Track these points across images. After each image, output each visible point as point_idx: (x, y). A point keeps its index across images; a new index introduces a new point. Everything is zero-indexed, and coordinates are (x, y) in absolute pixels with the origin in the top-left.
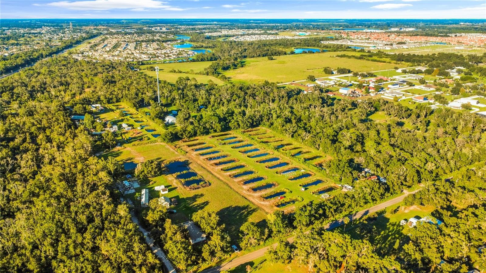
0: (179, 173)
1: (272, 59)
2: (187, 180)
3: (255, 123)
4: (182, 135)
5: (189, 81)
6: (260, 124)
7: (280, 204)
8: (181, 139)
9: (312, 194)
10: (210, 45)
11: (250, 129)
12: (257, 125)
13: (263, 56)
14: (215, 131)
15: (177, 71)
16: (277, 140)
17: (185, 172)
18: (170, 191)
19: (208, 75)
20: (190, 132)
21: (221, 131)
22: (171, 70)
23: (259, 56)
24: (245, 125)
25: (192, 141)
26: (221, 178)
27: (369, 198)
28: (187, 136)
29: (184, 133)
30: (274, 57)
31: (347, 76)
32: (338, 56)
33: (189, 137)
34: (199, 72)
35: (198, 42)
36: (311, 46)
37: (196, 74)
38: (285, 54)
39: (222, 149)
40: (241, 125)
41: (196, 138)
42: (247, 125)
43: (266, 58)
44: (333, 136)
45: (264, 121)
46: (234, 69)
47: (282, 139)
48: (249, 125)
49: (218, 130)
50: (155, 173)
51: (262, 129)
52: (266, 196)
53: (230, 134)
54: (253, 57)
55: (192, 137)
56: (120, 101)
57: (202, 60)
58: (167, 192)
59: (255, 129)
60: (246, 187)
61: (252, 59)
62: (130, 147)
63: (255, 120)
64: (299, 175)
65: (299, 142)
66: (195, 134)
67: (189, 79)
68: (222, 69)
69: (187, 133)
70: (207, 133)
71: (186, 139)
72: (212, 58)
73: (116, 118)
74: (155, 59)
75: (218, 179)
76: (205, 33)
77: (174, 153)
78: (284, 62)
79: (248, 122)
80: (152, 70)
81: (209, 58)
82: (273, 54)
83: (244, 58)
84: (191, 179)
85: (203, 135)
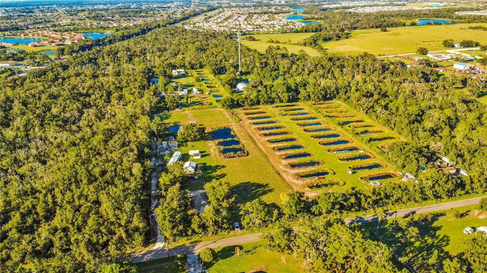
0: (222, 140)
1: (385, 31)
2: (226, 147)
3: (328, 96)
4: (243, 102)
5: (279, 50)
6: (335, 97)
7: (315, 185)
8: (243, 106)
9: (359, 179)
10: (322, 17)
11: (322, 102)
12: (331, 99)
13: (377, 27)
14: (282, 101)
15: (275, 41)
16: (348, 115)
17: (228, 139)
18: (202, 156)
19: (305, 46)
20: (252, 100)
21: (288, 102)
22: (269, 40)
23: (372, 27)
24: (316, 97)
26: (263, 150)
27: (429, 193)
28: (248, 104)
29: (246, 101)
30: (388, 29)
31: (472, 50)
32: (471, 28)
33: (251, 105)
34: (296, 42)
35: (312, 14)
36: (440, 17)
37: (294, 44)
38: (404, 25)
39: (281, 120)
40: (312, 96)
41: (258, 107)
42: (318, 97)
43: (379, 30)
44: (416, 115)
45: (340, 94)
46: (337, 40)
47: (355, 115)
48: (320, 97)
49: (284, 101)
50: (195, 137)
51: (336, 102)
52: (304, 174)
53: (298, 105)
54: (365, 28)
55: (254, 105)
56: (203, 68)
57: (306, 31)
58: (199, 157)
59: (328, 102)
60: (284, 162)
61: (363, 31)
62: (189, 110)
63: (328, 92)
64: (354, 156)
65: (373, 119)
66: (258, 103)
67: (279, 49)
68: (322, 40)
69: (249, 101)
70: (272, 102)
71: (247, 107)
72: (317, 29)
73: (191, 82)
74: (259, 30)
75: (261, 150)
76: (323, 5)
77: (228, 119)
78: (398, 34)
79: (321, 94)
80: (251, 40)
81: (314, 29)
82: (389, 25)
83: (353, 29)
84: (231, 147)
85: (267, 104)
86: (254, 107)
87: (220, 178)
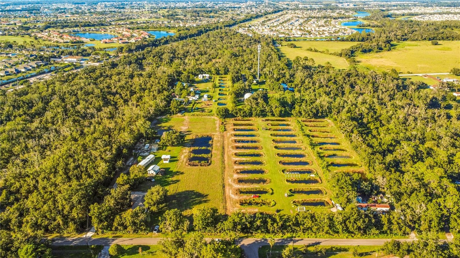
0: (197, 148)
1: (436, 44)
2: (196, 155)
3: (320, 114)
4: (237, 113)
6: (327, 116)
7: (248, 202)
8: (236, 117)
9: (292, 202)
10: (379, 24)
11: (313, 119)
12: (323, 117)
13: (430, 39)
14: (273, 115)
15: (313, 49)
16: (329, 136)
17: (203, 148)
18: (170, 161)
19: (341, 56)
20: (245, 112)
21: (280, 116)
22: (308, 48)
23: (425, 39)
24: (307, 115)
25: (245, 120)
26: (226, 162)
28: (241, 115)
29: (239, 112)
30: (440, 42)
33: (243, 116)
34: (333, 52)
35: (372, 20)
37: (330, 54)
39: (261, 134)
40: (303, 113)
41: (251, 118)
42: (309, 115)
43: (430, 43)
45: (333, 113)
46: (377, 52)
47: (336, 136)
48: (311, 115)
49: (276, 115)
51: (328, 121)
52: (245, 191)
53: (288, 121)
54: (417, 40)
56: (227, 74)
57: (352, 40)
58: (167, 162)
59: (319, 120)
60: (236, 176)
61: (412, 43)
62: (189, 115)
63: (320, 111)
64: (303, 179)
66: (251, 115)
67: (307, 60)
68: (361, 51)
69: (242, 112)
70: (265, 115)
71: (240, 118)
72: (363, 38)
73: (208, 88)
74: (306, 36)
75: (223, 162)
76: (391, 10)
77: (216, 128)
78: (449, 49)
79: (312, 112)
80: (292, 47)
81: (361, 38)
82: (444, 38)
83: (403, 41)
84: (200, 156)
85: (259, 117)
86: (246, 118)
87: (173, 183)
